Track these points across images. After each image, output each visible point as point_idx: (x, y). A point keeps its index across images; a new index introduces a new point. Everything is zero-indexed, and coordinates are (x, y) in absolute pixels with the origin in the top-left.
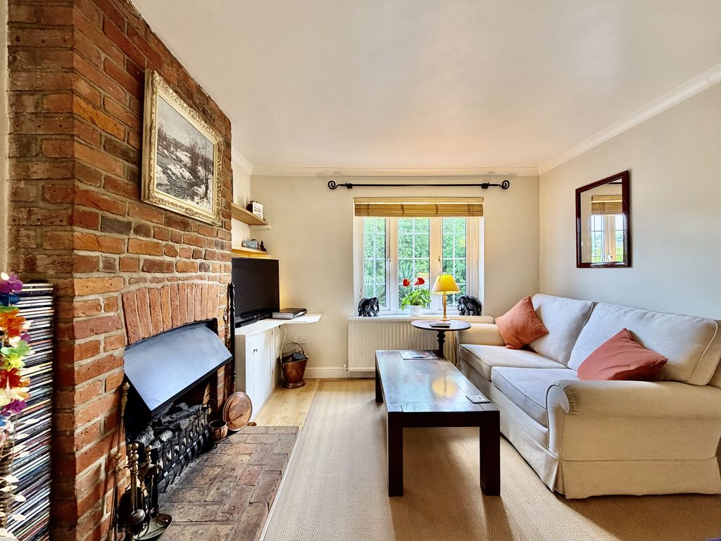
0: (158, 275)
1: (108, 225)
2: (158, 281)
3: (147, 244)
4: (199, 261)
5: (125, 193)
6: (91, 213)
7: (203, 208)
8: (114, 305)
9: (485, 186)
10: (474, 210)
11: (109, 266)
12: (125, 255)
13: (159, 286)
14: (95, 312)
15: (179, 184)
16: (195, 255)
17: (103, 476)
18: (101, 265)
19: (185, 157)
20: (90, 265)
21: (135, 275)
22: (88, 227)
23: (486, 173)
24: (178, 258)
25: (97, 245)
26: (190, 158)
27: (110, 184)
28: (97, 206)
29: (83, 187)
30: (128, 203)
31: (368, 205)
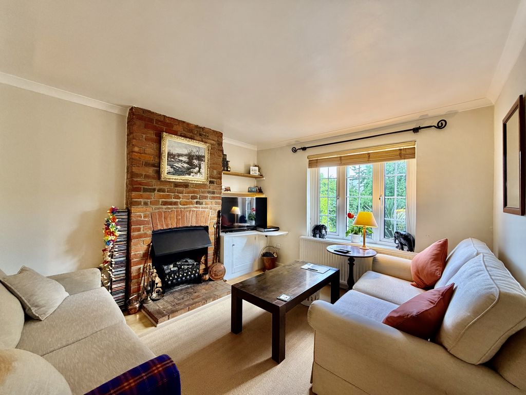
0: (169, 206)
1: (145, 190)
2: (169, 209)
3: (163, 195)
4: (195, 200)
5: (153, 178)
6: (138, 187)
7: (197, 177)
8: (147, 216)
9: (416, 130)
10: (406, 154)
11: (146, 204)
12: (153, 199)
13: (170, 210)
14: (139, 218)
15: (180, 170)
16: (193, 198)
17: (141, 271)
18: (142, 203)
19: (184, 159)
20: (138, 204)
21: (158, 207)
22: (137, 191)
23: (417, 118)
24: (181, 200)
25: (141, 197)
26: (188, 158)
27: (147, 177)
28: (141, 185)
29: (135, 179)
30: (154, 182)
31: (317, 160)
